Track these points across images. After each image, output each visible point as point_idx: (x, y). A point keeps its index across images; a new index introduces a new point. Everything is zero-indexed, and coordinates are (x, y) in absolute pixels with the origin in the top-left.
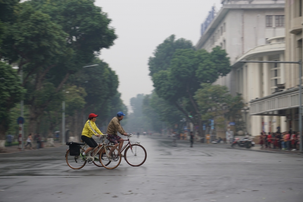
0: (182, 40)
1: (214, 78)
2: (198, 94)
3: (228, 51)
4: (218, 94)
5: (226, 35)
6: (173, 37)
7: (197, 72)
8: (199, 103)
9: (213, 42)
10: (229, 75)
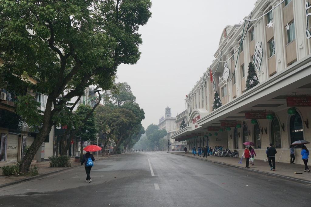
0: (155, 125)
1: (163, 137)
2: (160, 141)
3: (167, 130)
4: (164, 141)
5: (166, 125)
6: (152, 124)
7: (159, 135)
8: (160, 143)
9: (163, 126)
10: (167, 136)
